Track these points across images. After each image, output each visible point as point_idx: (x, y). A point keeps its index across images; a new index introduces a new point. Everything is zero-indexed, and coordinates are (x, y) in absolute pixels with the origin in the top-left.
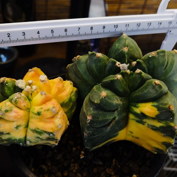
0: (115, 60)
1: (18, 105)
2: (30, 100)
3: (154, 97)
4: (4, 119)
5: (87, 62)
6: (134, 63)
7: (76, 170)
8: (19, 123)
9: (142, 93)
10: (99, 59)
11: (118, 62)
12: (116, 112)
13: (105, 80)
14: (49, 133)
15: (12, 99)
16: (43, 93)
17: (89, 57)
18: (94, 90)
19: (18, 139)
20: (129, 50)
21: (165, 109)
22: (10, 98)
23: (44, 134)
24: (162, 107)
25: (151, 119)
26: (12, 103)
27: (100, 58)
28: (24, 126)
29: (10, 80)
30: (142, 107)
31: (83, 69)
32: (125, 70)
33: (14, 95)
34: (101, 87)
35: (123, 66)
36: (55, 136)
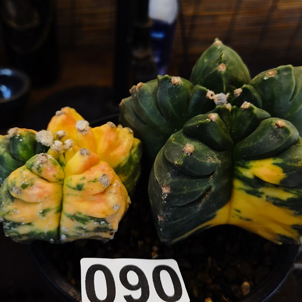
0: (205, 88)
1: (43, 174)
2: (62, 164)
3: (276, 149)
4: (21, 200)
5: (157, 93)
6: (238, 91)
8: (46, 206)
9: (255, 143)
10: (177, 88)
11: (210, 90)
12: (211, 178)
13: (190, 124)
14: (98, 220)
15: (32, 165)
16: (85, 152)
17: (158, 85)
18: (170, 142)
19: (46, 232)
20: (227, 69)
21: (295, 168)
22: (28, 164)
23: (90, 221)
24: (290, 166)
25: (272, 187)
26: (32, 171)
27: (178, 85)
28: (55, 211)
29: (27, 133)
30: (256, 167)
31: (149, 106)
32: (222, 104)
33: (35, 158)
34: (183, 136)
35: (219, 97)
36: (108, 224)
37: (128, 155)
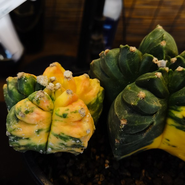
0: (152, 56)
1: (40, 105)
2: (53, 99)
4: (23, 121)
5: (118, 57)
6: (174, 60)
7: (101, 182)
8: (41, 127)
10: (133, 54)
11: (155, 57)
12: (154, 117)
14: (75, 139)
15: (33, 98)
16: (70, 92)
17: (120, 52)
18: (128, 90)
19: (38, 145)
20: (167, 45)
22: (30, 97)
23: (69, 139)
26: (32, 102)
27: (134, 52)
28: (46, 131)
29: (30, 76)
31: (112, 65)
32: (163, 67)
33: (35, 93)
34: (136, 86)
35: (161, 62)
36: (82, 142)
37: (96, 97)
